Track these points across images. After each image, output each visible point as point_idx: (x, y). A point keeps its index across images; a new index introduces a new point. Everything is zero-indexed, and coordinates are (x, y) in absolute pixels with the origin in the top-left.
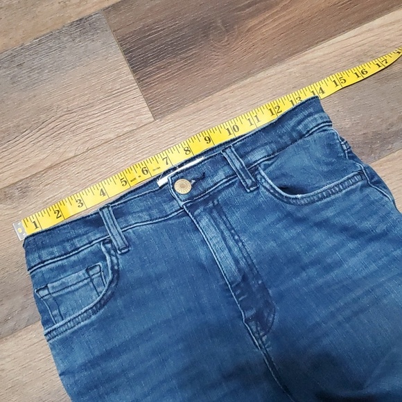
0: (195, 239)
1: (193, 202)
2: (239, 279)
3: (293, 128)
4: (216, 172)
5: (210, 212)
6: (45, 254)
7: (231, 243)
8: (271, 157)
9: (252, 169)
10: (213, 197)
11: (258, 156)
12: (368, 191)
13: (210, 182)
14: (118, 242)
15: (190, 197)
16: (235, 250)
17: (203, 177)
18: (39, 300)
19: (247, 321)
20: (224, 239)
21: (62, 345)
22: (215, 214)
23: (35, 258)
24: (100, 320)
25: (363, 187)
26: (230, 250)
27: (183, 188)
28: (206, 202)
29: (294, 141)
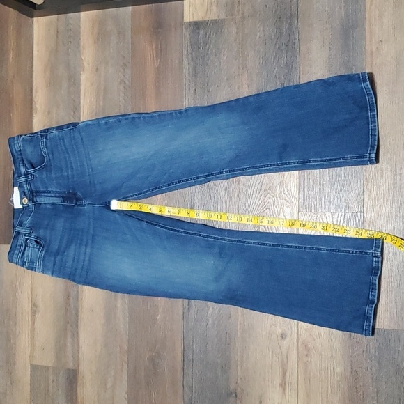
0: (43, 206)
1: (31, 200)
2: (61, 199)
3: (17, 153)
4: (24, 187)
5: (37, 196)
6: (15, 256)
7: (49, 195)
8: (24, 165)
9: (27, 174)
10: (32, 192)
11: (22, 170)
12: (48, 137)
13: (26, 191)
14: (28, 231)
15: (29, 200)
16: (52, 195)
17: (24, 192)
18: (28, 268)
19: (76, 204)
20: (47, 196)
21: (44, 269)
22: (38, 194)
23: (14, 260)
24: (46, 252)
25: (46, 139)
26: (51, 197)
27: (26, 201)
28: (33, 196)
29: (21, 154)
